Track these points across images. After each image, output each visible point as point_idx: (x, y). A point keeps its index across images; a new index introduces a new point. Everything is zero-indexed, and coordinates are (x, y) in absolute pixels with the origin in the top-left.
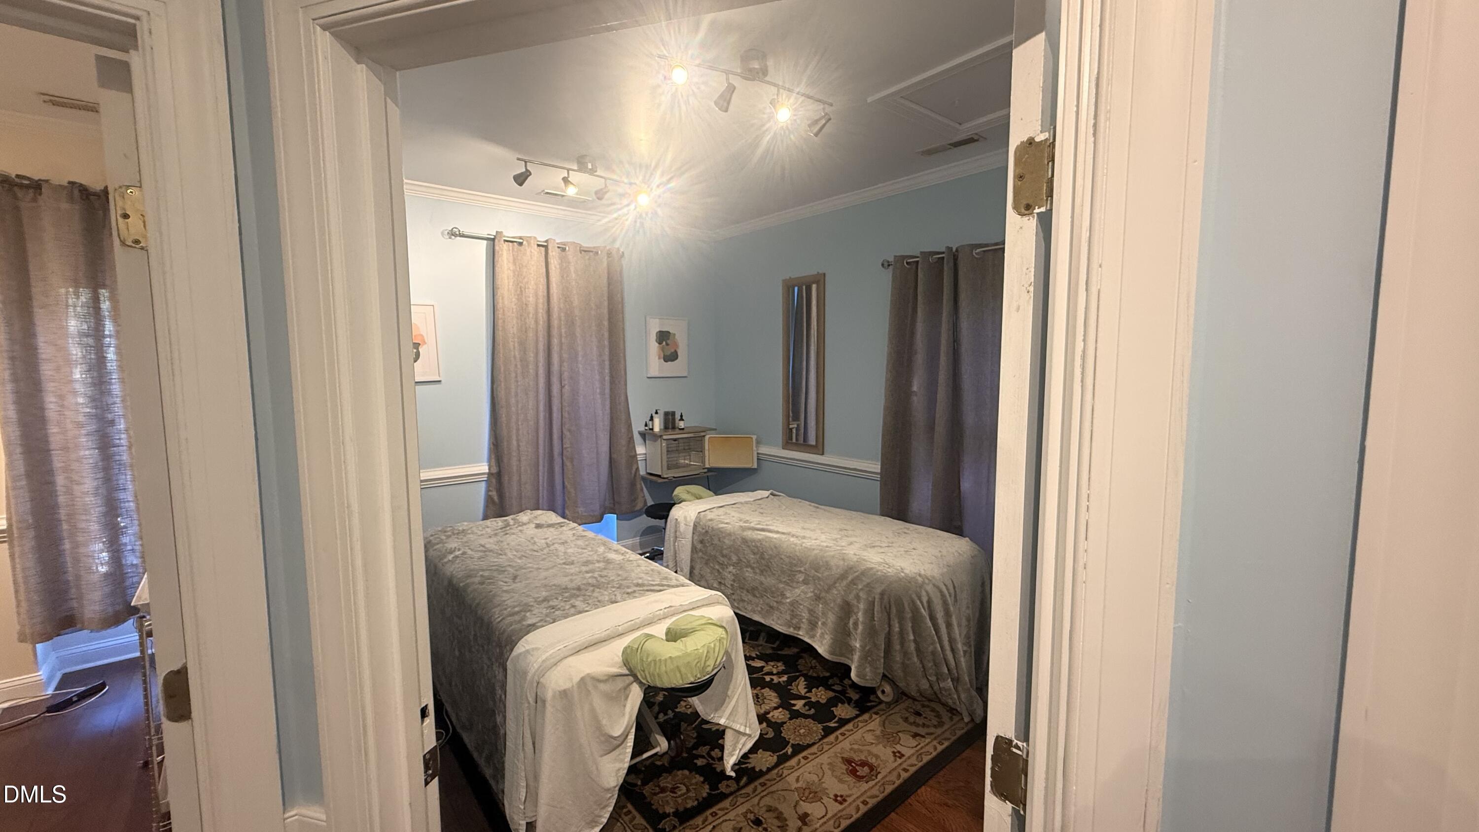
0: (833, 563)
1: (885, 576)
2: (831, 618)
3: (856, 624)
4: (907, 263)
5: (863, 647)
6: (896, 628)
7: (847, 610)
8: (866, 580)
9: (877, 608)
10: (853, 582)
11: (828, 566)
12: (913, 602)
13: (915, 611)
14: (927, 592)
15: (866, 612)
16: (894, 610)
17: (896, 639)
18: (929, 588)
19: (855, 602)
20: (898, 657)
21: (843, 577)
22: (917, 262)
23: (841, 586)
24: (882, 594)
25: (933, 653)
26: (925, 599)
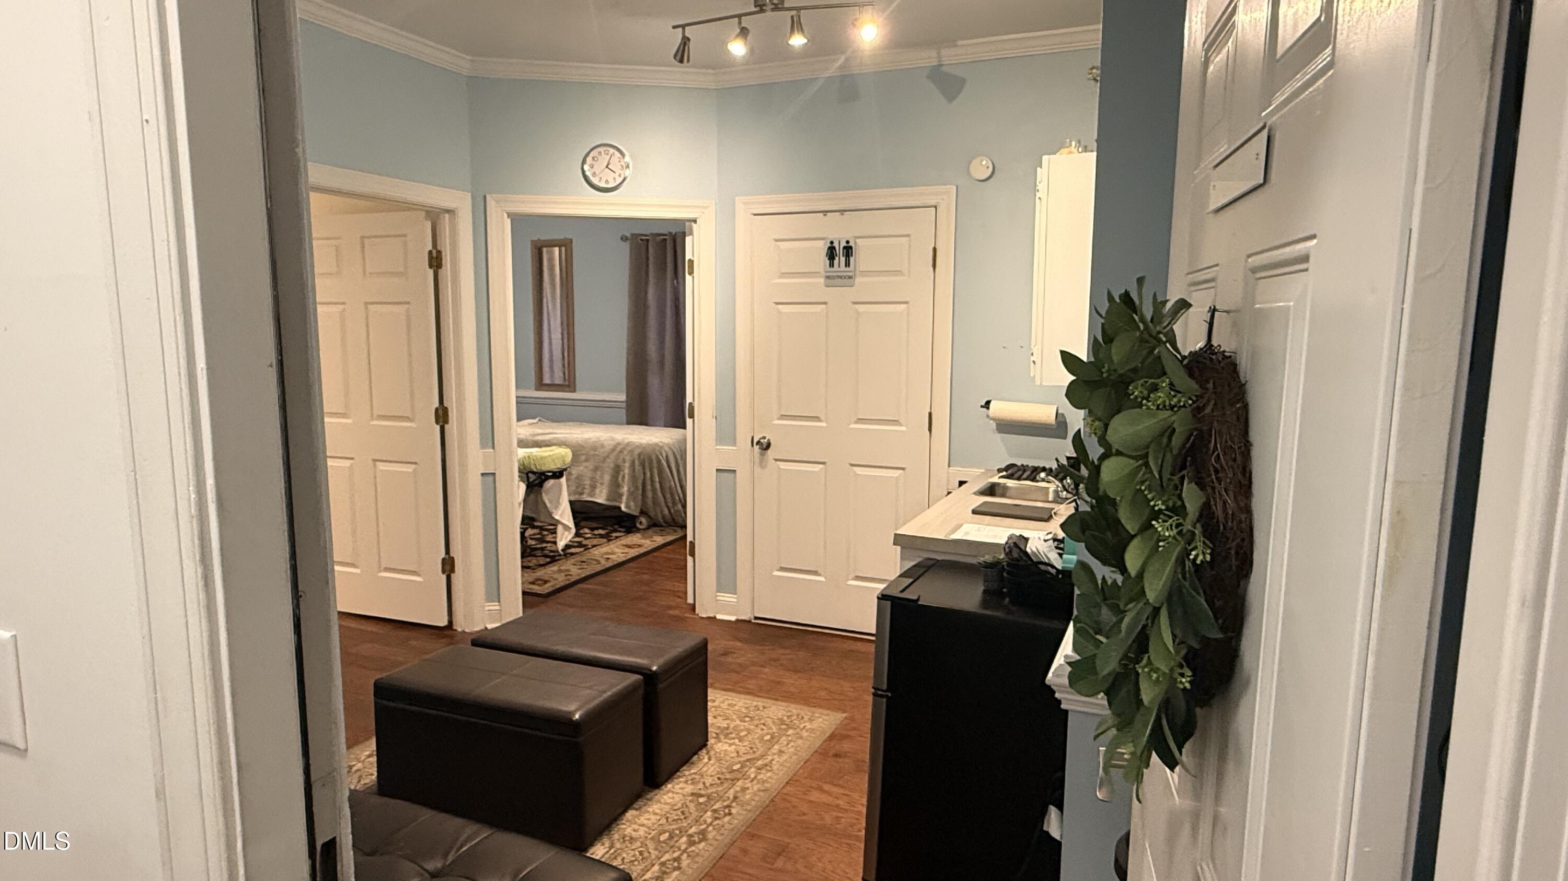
0: (605, 443)
1: (641, 444)
2: (607, 478)
3: (624, 477)
4: (641, 240)
5: (629, 490)
6: (648, 475)
7: (617, 469)
8: (629, 448)
9: (637, 462)
10: (621, 452)
11: (603, 446)
12: (657, 456)
13: (659, 461)
14: (666, 452)
15: (630, 467)
16: (647, 464)
17: (648, 482)
18: (667, 449)
19: (622, 464)
20: (649, 494)
21: (613, 450)
22: (648, 240)
23: (612, 457)
24: (639, 455)
25: (670, 487)
26: (664, 454)
